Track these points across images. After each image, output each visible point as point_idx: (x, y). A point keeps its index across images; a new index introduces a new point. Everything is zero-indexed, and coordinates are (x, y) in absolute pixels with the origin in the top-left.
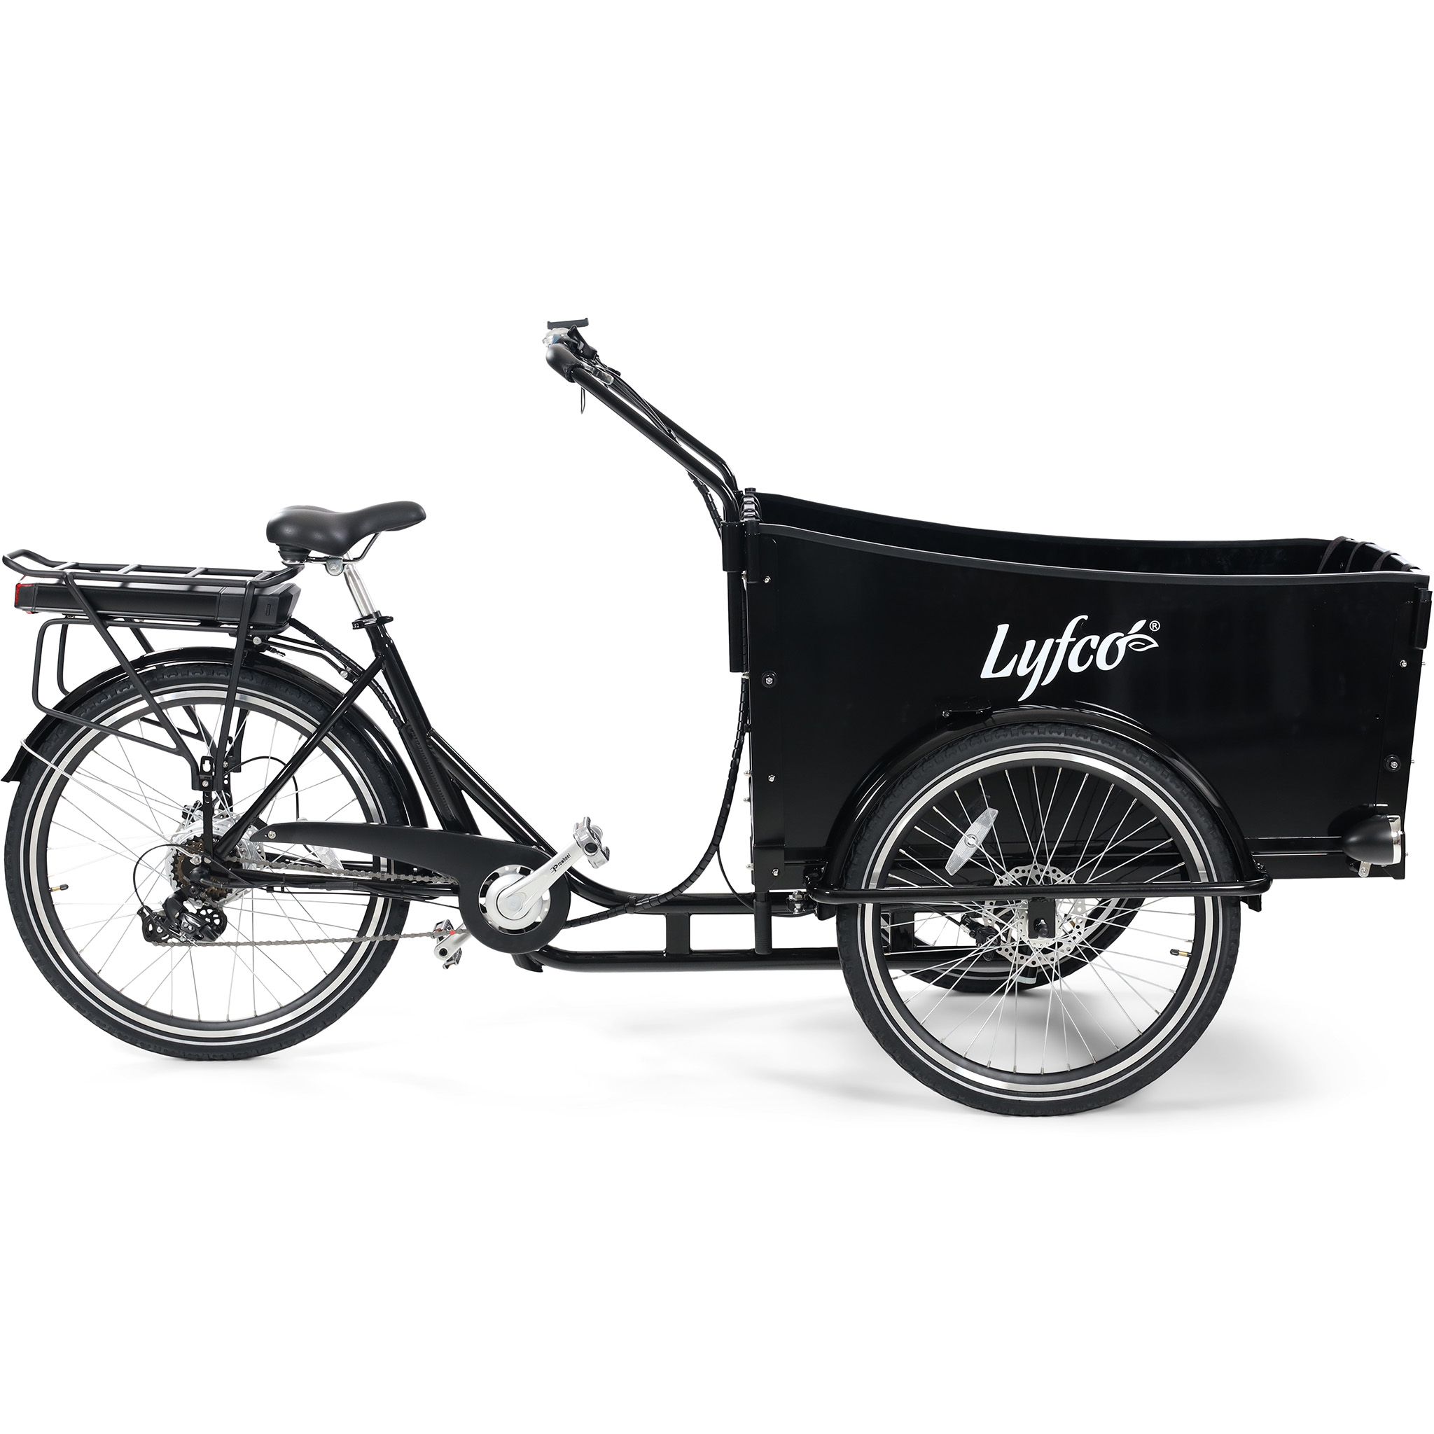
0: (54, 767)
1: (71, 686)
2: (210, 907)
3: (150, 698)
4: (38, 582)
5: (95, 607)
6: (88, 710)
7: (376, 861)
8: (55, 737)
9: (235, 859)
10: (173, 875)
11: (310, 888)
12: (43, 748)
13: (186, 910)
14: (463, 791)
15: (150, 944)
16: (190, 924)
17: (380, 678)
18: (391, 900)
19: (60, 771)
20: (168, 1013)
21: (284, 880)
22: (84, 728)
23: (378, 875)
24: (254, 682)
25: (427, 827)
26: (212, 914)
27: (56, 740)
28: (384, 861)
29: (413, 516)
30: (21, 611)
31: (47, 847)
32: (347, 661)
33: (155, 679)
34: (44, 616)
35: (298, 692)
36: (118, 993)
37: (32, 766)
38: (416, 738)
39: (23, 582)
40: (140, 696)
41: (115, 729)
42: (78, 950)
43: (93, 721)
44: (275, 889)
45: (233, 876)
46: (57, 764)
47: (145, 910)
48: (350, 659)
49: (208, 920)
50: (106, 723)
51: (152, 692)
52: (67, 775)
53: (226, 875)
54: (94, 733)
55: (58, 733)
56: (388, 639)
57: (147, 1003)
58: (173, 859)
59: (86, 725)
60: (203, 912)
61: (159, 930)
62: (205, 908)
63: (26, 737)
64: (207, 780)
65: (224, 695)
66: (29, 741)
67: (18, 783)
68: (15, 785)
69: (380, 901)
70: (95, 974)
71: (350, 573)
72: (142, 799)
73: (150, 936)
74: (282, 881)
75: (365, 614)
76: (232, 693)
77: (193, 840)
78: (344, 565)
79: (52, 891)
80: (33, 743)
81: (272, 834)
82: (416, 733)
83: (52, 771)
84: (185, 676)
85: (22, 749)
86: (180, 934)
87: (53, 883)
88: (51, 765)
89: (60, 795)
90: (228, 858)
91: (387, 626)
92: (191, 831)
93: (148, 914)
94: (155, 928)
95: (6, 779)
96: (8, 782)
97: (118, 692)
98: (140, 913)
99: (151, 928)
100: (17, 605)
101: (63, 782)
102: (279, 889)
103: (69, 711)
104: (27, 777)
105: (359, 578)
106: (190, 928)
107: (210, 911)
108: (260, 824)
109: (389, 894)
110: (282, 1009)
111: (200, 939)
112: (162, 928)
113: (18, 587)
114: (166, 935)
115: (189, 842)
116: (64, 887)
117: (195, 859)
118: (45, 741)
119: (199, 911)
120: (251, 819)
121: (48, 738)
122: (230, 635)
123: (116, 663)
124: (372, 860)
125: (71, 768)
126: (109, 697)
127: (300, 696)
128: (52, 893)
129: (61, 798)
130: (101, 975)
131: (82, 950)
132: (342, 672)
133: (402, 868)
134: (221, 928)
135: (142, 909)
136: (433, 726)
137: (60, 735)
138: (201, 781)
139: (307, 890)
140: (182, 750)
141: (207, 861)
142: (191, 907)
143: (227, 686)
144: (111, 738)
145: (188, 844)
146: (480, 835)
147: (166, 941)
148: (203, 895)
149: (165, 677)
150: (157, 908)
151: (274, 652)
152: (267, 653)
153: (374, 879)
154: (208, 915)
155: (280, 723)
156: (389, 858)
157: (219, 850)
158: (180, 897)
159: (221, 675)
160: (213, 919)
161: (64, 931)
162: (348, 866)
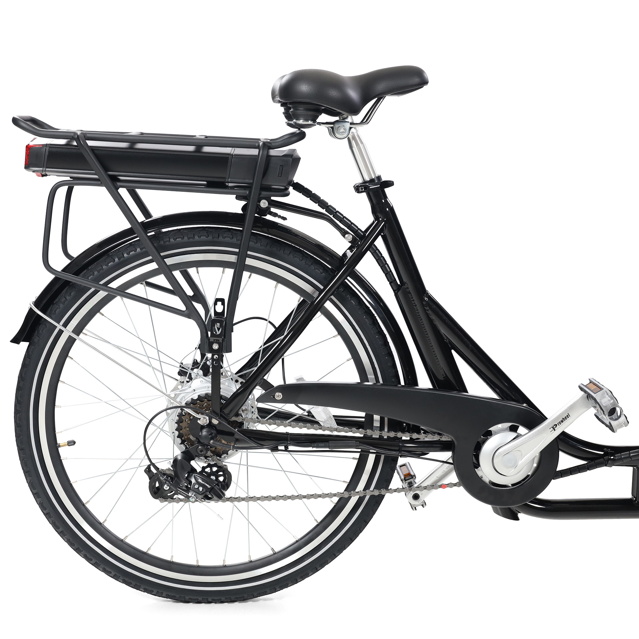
0: (63, 328)
1: (75, 251)
2: (215, 465)
3: (161, 261)
4: (49, 143)
5: (106, 169)
6: (96, 273)
7: (369, 418)
8: (64, 299)
9: (239, 419)
10: (177, 433)
11: (313, 447)
12: (51, 310)
13: (193, 470)
14: (453, 351)
15: (157, 501)
16: (200, 485)
17: (380, 243)
18: (383, 457)
19: (68, 332)
20: (168, 558)
21: (289, 439)
22: (93, 290)
23: (369, 432)
24: (258, 245)
25: (418, 386)
26: (217, 471)
27: (64, 302)
28: (377, 417)
29: (417, 80)
30: (31, 173)
31: (54, 405)
32: (350, 225)
33: (162, 242)
34: (53, 179)
35: (301, 255)
36: (122, 541)
37: (41, 327)
38: (414, 300)
39: (32, 144)
40: (150, 258)
41: (122, 291)
42: (84, 502)
43: (102, 283)
44: (280, 448)
45: (238, 435)
46: (65, 325)
47: (152, 467)
48: (352, 223)
49: (213, 478)
50: (115, 285)
51: (162, 254)
52: (74, 336)
53: (232, 434)
54: (102, 294)
55: (66, 296)
56: (388, 204)
57: (149, 549)
58: (177, 418)
59: (94, 287)
60: (208, 470)
61: (166, 487)
62: (210, 466)
63: (34, 300)
64: (216, 343)
65: (233, 258)
66: (37, 303)
67: (27, 343)
68: (24, 345)
69: (371, 458)
70: (100, 524)
71: (354, 138)
72: (145, 359)
73: (157, 493)
74: (287, 440)
75: (367, 179)
76: (242, 257)
77: (197, 399)
78: (351, 128)
79: (60, 446)
80: (42, 305)
81: (279, 396)
82: (413, 296)
83: (61, 332)
84: (191, 240)
85: (31, 310)
86: (190, 495)
87: (61, 439)
88: (59, 326)
89: (67, 356)
90: (234, 419)
91: (387, 190)
92: (194, 390)
93: (154, 471)
94: (161, 484)
95: (16, 340)
96: (18, 343)
97: (125, 255)
98: (148, 471)
99: (157, 485)
100: (27, 166)
101: (70, 342)
102: (282, 448)
103: (77, 273)
104: (36, 339)
105: (362, 143)
106: (201, 489)
107: (215, 469)
108: (267, 386)
109: (383, 451)
110: (275, 555)
111: (209, 499)
112: (168, 486)
113: (28, 147)
114: (172, 492)
115: (193, 402)
116: (72, 443)
117: (203, 420)
118: (53, 304)
119: (204, 468)
120: (258, 380)
121: (57, 300)
122: (237, 198)
123: (127, 225)
124: (364, 416)
125: (79, 330)
126: (117, 260)
127: (303, 259)
128: (59, 449)
129: (68, 359)
130: (106, 524)
131: (88, 502)
132: (346, 236)
133: (395, 426)
134: (226, 484)
135: (149, 467)
136: (427, 288)
137: (68, 298)
138: (211, 344)
139: (310, 449)
140: (191, 313)
141: (215, 422)
142: (198, 465)
143: (237, 250)
144: (118, 299)
145: (192, 404)
146: (468, 393)
147: (172, 498)
148: (209, 453)
149: (172, 240)
150: (165, 465)
151: (275, 217)
152: (269, 217)
153: (365, 437)
154: (212, 473)
155: (280, 285)
156: (382, 416)
157: (226, 411)
158: (188, 456)
159: (226, 239)
160: (217, 477)
161: (71, 485)
162: (341, 422)
